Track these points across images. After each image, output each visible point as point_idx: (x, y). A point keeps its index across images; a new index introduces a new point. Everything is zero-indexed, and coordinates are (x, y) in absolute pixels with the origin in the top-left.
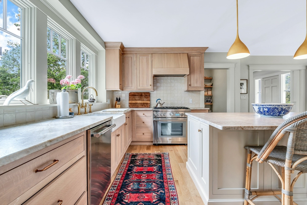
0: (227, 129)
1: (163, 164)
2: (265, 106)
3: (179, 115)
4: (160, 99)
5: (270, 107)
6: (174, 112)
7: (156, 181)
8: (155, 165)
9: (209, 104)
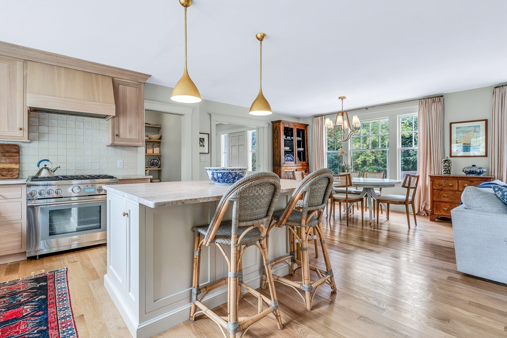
0: (161, 206)
1: (50, 293)
2: (218, 171)
3: (92, 190)
4: (48, 161)
5: (224, 171)
6: (82, 187)
7: (29, 334)
8: (26, 303)
9: (156, 168)
